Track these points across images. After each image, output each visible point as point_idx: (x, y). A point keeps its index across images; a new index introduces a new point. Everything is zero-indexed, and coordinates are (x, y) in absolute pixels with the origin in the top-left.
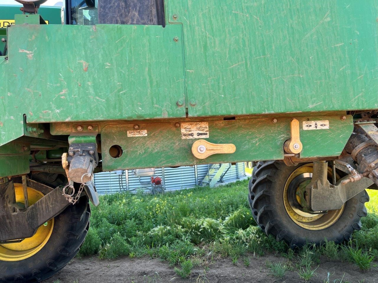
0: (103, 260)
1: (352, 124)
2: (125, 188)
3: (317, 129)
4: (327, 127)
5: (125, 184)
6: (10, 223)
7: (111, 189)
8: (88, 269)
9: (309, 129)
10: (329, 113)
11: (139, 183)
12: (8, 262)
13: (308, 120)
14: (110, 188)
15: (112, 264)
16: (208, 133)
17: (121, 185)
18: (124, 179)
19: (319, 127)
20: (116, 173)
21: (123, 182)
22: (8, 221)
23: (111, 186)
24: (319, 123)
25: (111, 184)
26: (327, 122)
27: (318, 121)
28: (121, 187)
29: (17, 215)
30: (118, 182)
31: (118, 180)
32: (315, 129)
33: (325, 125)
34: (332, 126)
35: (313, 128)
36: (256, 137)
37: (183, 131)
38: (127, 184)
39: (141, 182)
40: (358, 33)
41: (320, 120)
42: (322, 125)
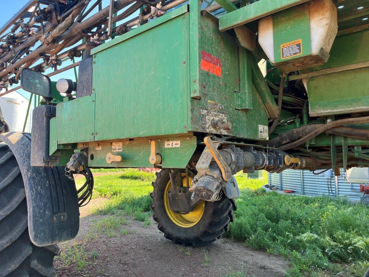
0: (247, 247)
1: (195, 144)
2: (335, 193)
3: (173, 147)
4: (179, 146)
5: (334, 189)
6: (178, 199)
7: (320, 192)
8: (231, 250)
9: (168, 147)
10: (182, 135)
11: (350, 190)
12: (179, 227)
13: (168, 140)
14: (318, 190)
15: (250, 253)
16: (122, 148)
17: (330, 189)
18: (334, 184)
19: (174, 146)
20: (324, 176)
21: (332, 186)
22: (177, 198)
23: (319, 189)
24: (174, 142)
25: (319, 187)
26: (179, 142)
27: (174, 141)
28: (330, 192)
29: (181, 195)
30: (327, 186)
31: (326, 183)
32: (171, 147)
33: (178, 144)
34: (182, 145)
35: (170, 146)
36: (142, 152)
37: (113, 147)
38: (337, 189)
39: (351, 189)
40: (169, 78)
41: (175, 140)
42: (176, 144)
